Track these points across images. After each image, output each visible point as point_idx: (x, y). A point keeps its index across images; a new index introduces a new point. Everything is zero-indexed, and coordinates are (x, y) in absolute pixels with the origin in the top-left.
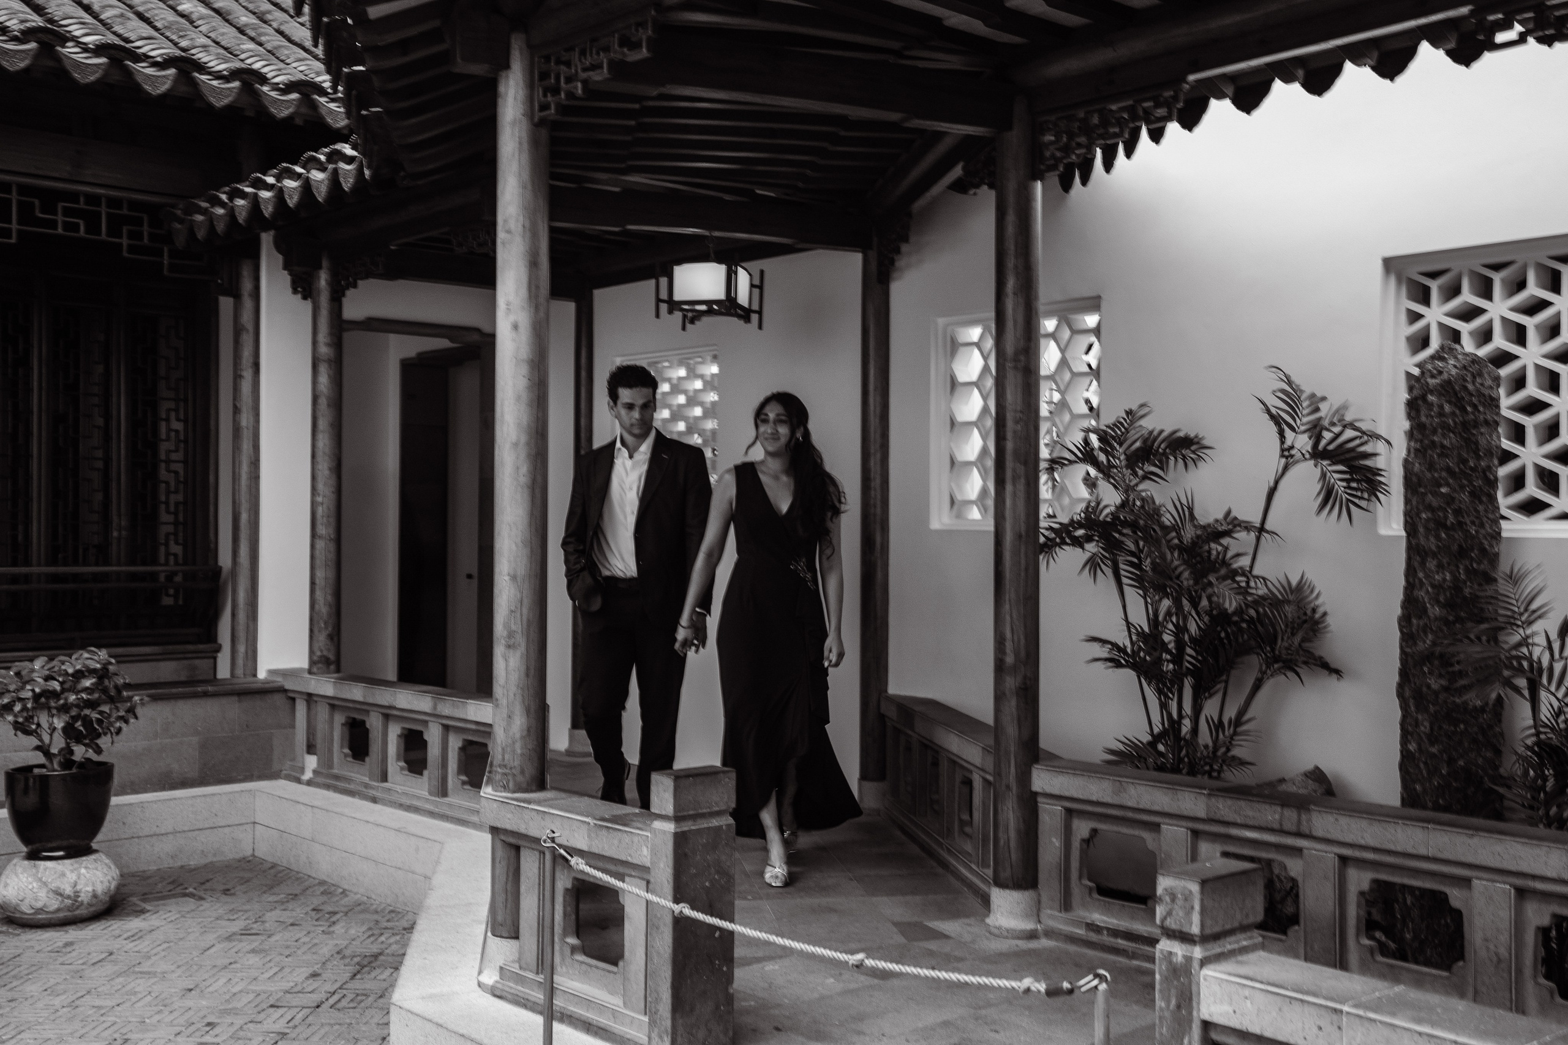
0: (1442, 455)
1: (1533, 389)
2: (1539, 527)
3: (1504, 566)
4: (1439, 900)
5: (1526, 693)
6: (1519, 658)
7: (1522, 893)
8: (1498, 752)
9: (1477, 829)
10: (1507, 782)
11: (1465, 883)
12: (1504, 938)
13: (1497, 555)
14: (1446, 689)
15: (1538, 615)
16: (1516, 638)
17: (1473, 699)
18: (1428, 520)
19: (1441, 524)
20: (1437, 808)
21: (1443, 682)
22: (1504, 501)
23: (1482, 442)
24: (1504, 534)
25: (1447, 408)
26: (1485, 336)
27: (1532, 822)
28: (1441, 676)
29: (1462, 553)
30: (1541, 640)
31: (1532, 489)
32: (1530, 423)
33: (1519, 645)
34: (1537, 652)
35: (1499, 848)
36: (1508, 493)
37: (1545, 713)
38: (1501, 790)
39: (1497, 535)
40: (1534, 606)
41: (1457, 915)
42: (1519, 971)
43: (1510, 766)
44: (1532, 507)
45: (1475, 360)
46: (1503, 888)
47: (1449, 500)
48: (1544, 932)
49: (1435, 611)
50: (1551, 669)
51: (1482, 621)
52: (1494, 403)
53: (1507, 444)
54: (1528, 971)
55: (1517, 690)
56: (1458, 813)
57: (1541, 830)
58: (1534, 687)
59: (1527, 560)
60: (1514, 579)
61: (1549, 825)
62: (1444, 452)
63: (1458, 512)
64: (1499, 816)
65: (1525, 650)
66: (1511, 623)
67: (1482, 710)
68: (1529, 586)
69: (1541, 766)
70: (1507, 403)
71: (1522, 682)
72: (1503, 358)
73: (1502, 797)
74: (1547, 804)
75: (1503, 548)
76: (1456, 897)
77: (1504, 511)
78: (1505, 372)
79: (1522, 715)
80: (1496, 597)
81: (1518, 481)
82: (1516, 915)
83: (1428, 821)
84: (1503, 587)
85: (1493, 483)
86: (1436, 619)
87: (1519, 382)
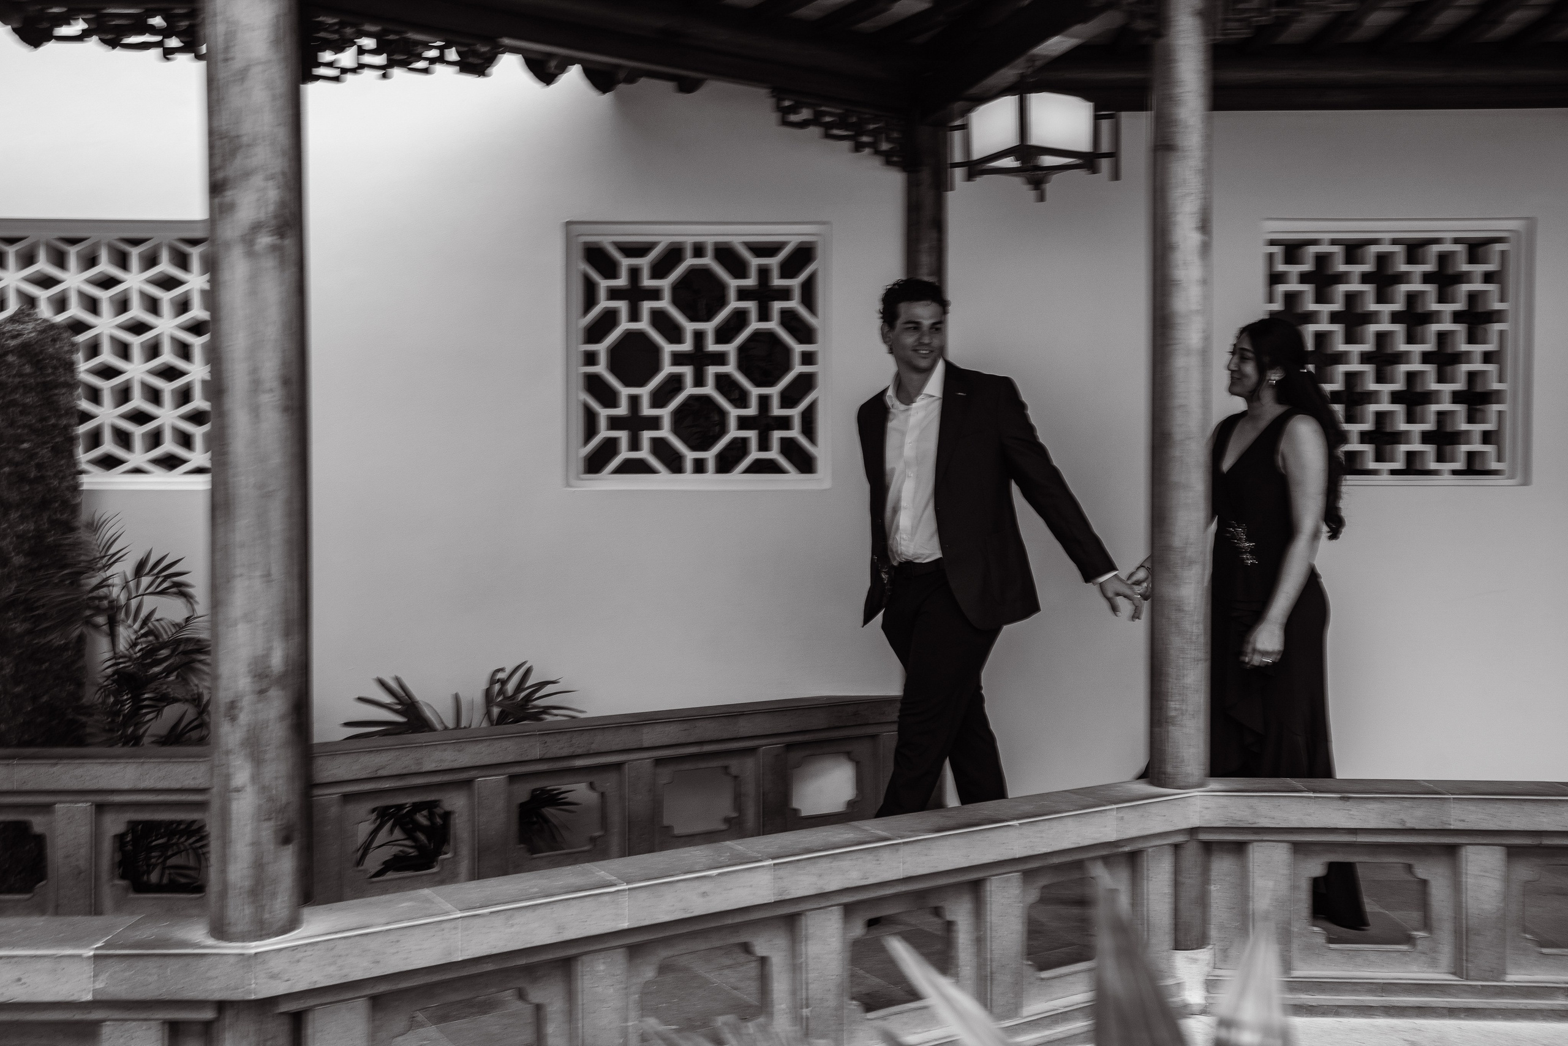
0: (22, 413)
1: (107, 356)
2: (114, 481)
3: (84, 517)
4: (22, 829)
5: (106, 628)
6: (101, 598)
7: (101, 808)
8: (80, 685)
9: (61, 757)
10: (88, 711)
11: (47, 808)
12: (83, 851)
13: (78, 505)
14: (29, 632)
15: (115, 559)
16: (95, 581)
17: (56, 639)
18: (10, 474)
19: (22, 478)
20: (22, 744)
21: (26, 626)
22: (83, 457)
23: (63, 400)
24: (85, 487)
25: (28, 369)
26: (61, 304)
27: (111, 743)
28: (24, 620)
29: (44, 504)
30: (116, 580)
31: (109, 446)
32: (106, 386)
33: (100, 586)
34: (115, 592)
35: (79, 771)
36: (88, 450)
37: (122, 646)
38: (84, 719)
39: (75, 488)
40: (112, 551)
41: (40, 841)
42: (97, 878)
43: (91, 695)
44: (109, 462)
45: (53, 326)
46: (84, 806)
47: (31, 455)
48: (120, 838)
49: (18, 560)
50: (127, 605)
51: (65, 567)
52: (70, 367)
53: (85, 405)
54: (105, 875)
55: (97, 627)
56: (43, 744)
57: (118, 750)
58: (113, 623)
59: (105, 510)
60: (94, 527)
61: (125, 744)
62: (25, 410)
63: (39, 466)
64: (80, 742)
65: (105, 590)
66: (91, 567)
67: (64, 648)
68: (107, 533)
69: (117, 693)
70: (84, 368)
71: (101, 620)
72: (79, 327)
73: (84, 725)
74: (125, 724)
75: (83, 498)
76: (38, 823)
77: (84, 466)
78: (81, 338)
79: (101, 651)
80: (76, 545)
81: (95, 439)
82: (96, 829)
83: (13, 757)
84: (83, 535)
85: (72, 440)
86: (20, 567)
87: (94, 349)
